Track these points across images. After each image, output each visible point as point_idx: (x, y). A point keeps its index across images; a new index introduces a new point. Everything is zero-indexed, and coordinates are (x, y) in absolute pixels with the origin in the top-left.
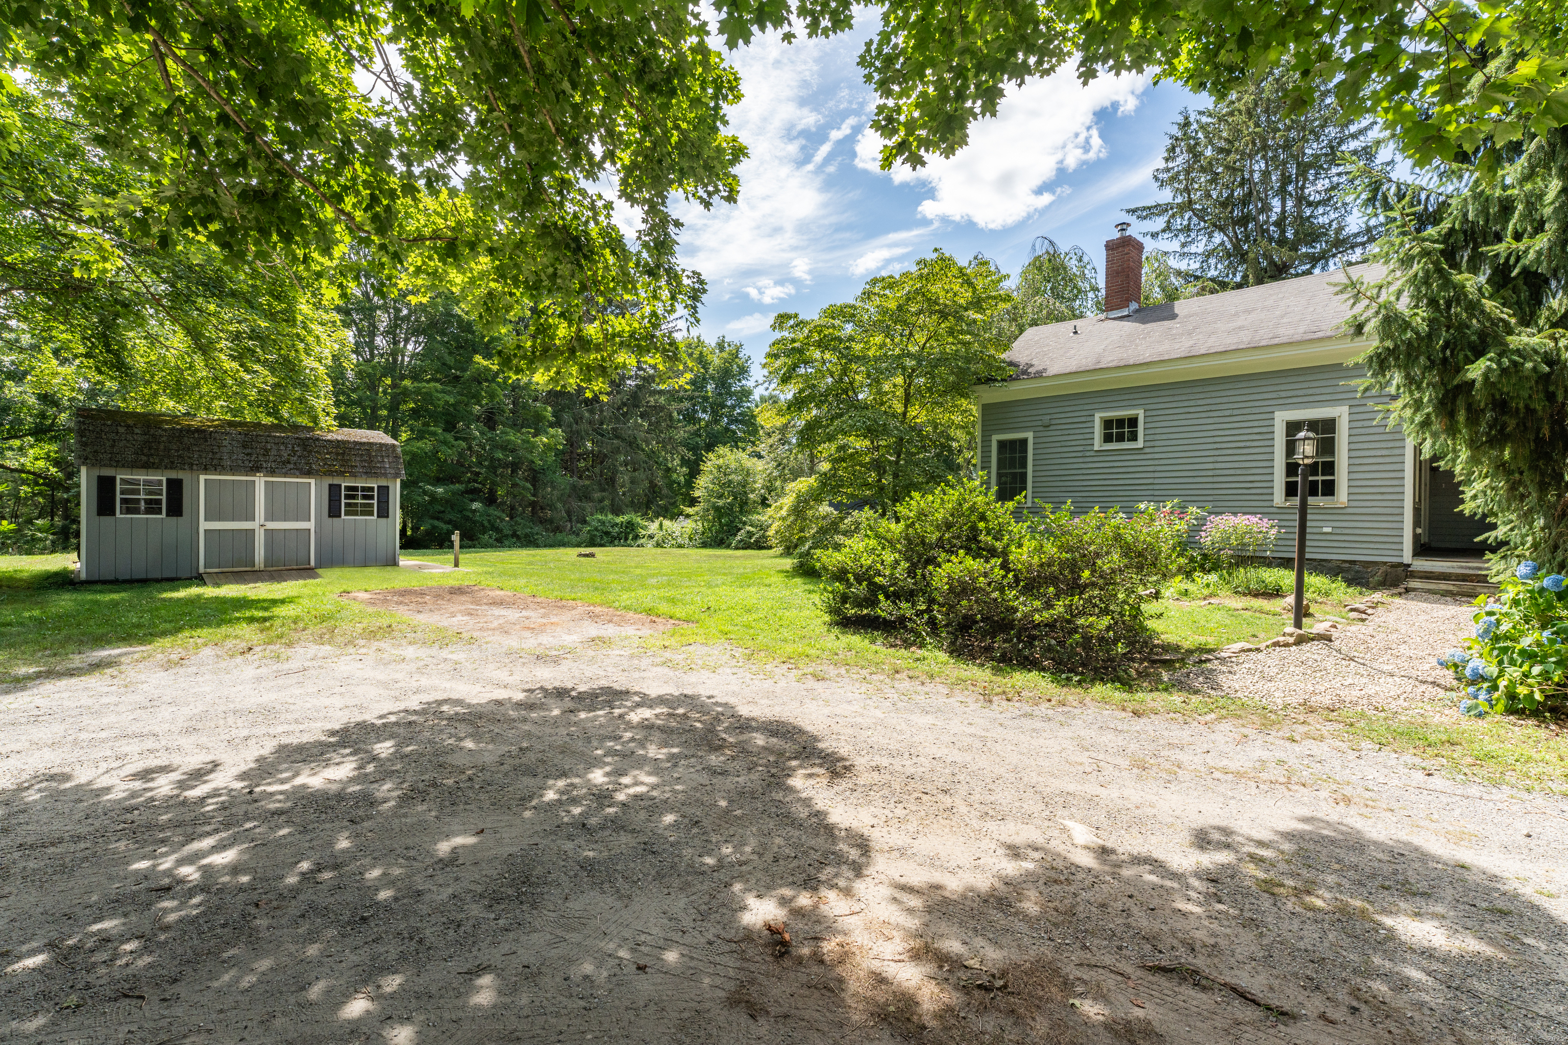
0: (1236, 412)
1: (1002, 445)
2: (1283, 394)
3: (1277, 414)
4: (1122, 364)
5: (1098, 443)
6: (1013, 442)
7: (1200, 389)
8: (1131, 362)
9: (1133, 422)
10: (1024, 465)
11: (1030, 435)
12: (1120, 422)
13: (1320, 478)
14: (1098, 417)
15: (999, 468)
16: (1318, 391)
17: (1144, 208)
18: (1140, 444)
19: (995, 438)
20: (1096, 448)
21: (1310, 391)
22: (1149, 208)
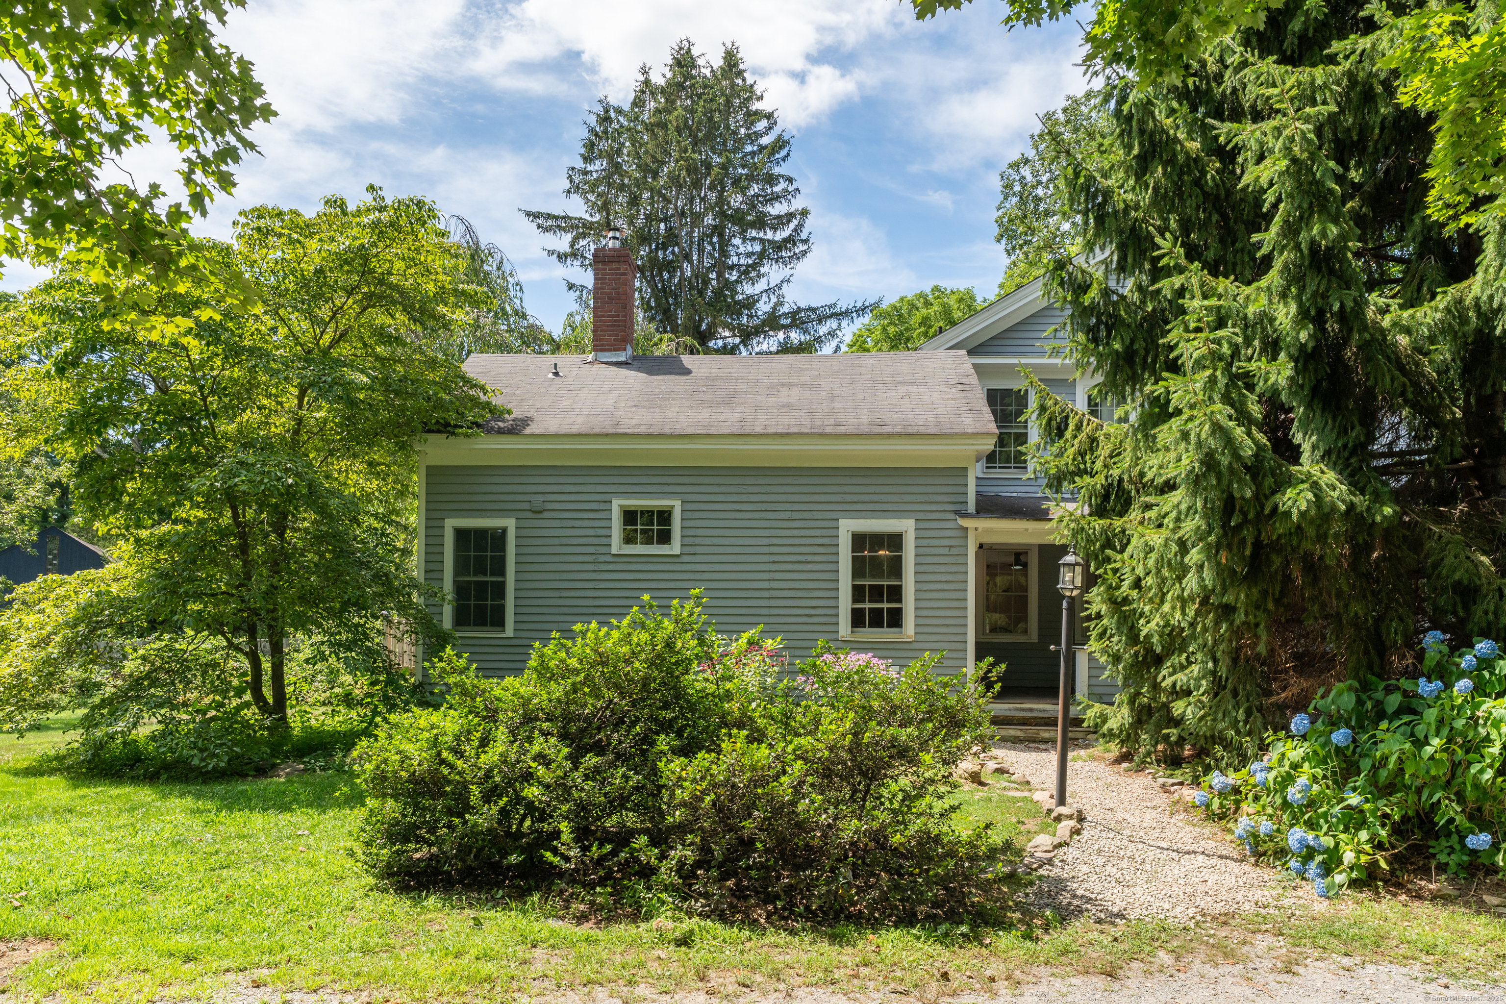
0: (796, 515)
1: (461, 534)
2: (849, 498)
3: (842, 522)
4: (654, 430)
5: (616, 545)
6: (481, 534)
7: (752, 480)
8: (667, 431)
9: (665, 516)
10: (500, 568)
11: (510, 524)
12: (648, 515)
13: (885, 605)
14: (617, 505)
15: (456, 573)
16: (883, 498)
17: (549, 216)
18: (675, 547)
19: (450, 524)
20: (614, 551)
21: (876, 498)
22: (556, 218)
